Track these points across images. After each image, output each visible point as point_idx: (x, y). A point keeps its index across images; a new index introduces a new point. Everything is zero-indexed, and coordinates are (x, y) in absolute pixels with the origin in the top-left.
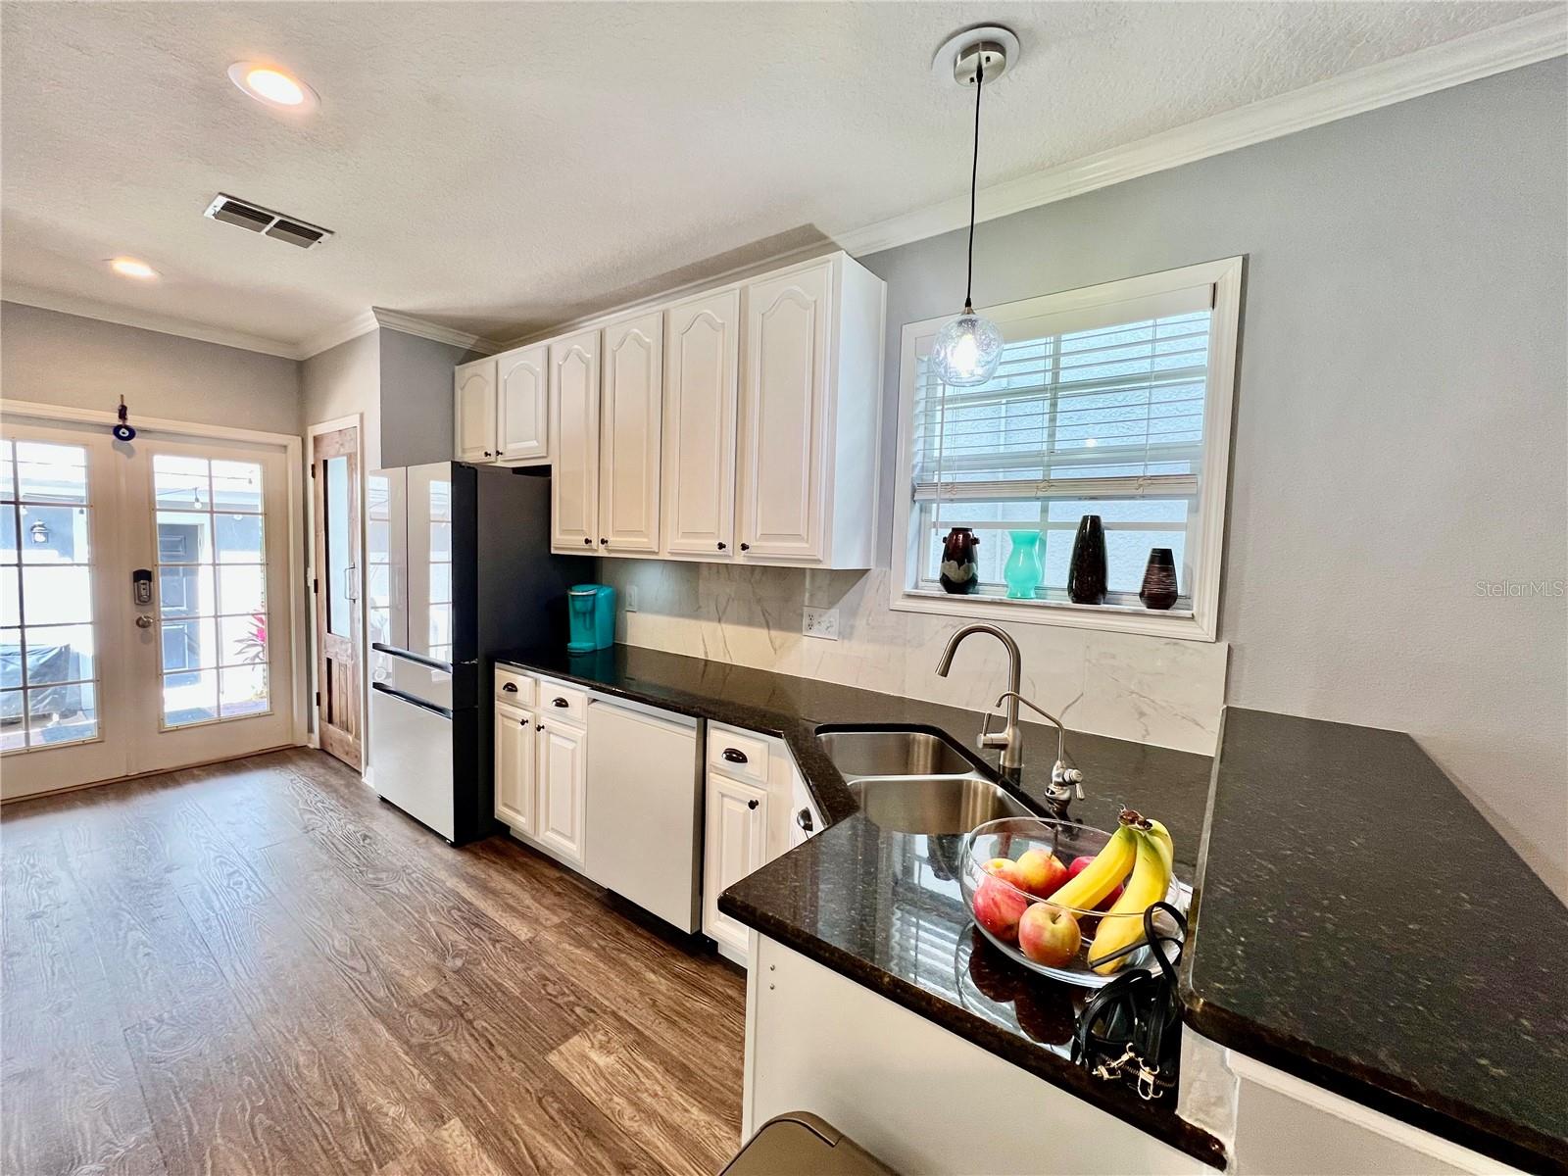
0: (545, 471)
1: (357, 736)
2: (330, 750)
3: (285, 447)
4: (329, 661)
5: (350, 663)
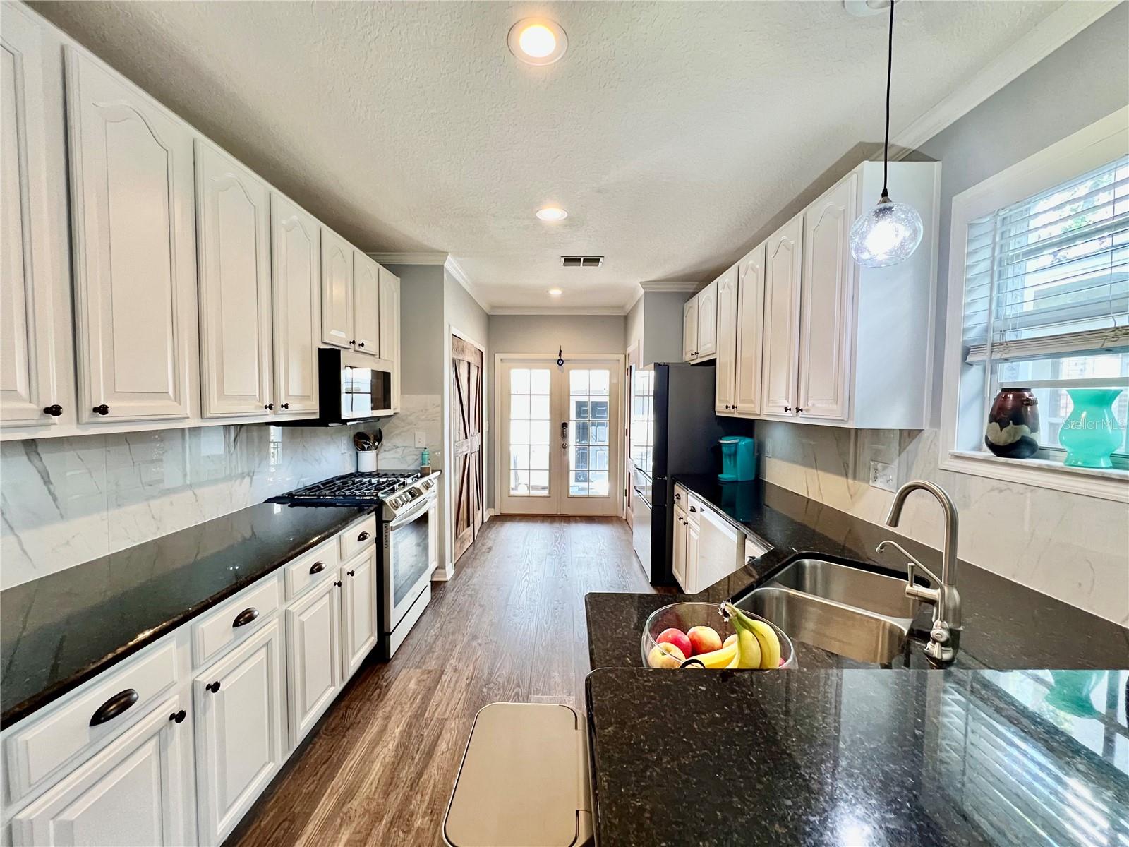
0: (712, 363)
2: (627, 520)
3: (619, 360)
4: (629, 473)
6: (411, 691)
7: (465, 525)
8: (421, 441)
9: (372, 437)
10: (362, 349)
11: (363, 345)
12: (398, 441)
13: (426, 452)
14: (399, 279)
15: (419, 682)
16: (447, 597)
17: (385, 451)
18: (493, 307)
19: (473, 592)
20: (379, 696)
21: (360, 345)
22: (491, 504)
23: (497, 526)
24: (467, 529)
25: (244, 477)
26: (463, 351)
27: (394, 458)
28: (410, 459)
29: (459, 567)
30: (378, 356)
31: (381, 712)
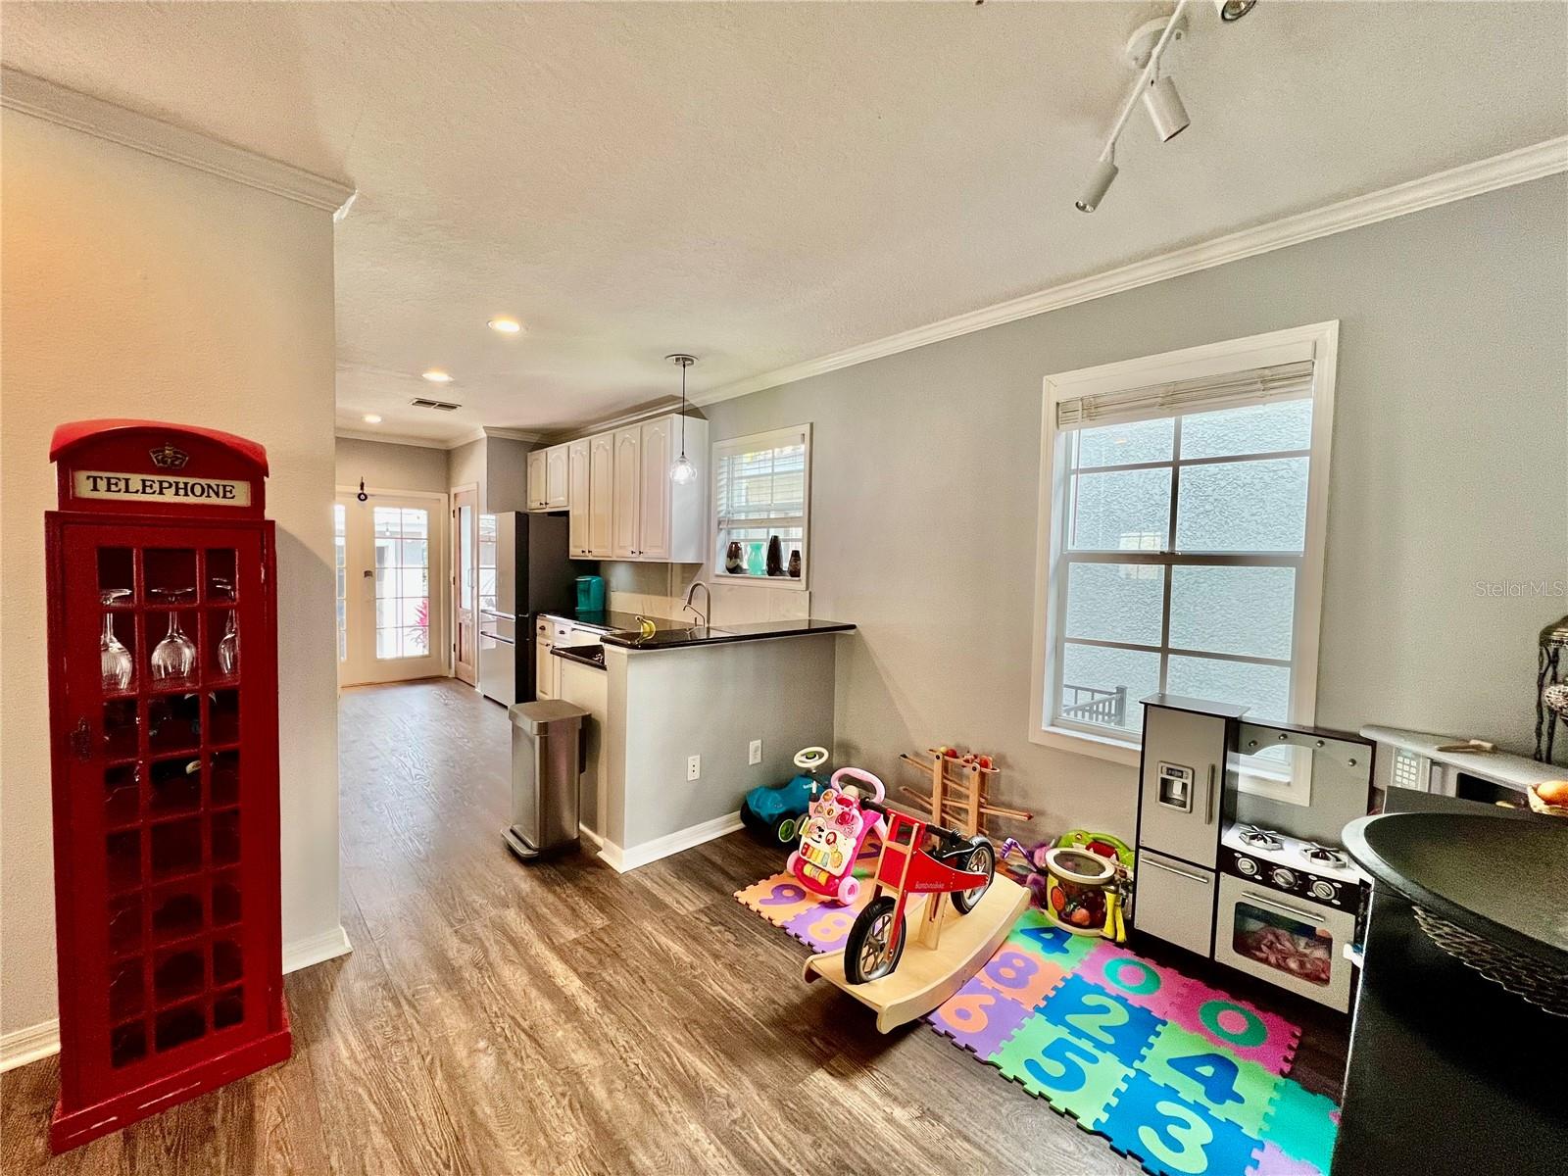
0: (566, 514)
1: (474, 666)
2: (459, 677)
3: (439, 500)
4: (460, 624)
5: (471, 624)
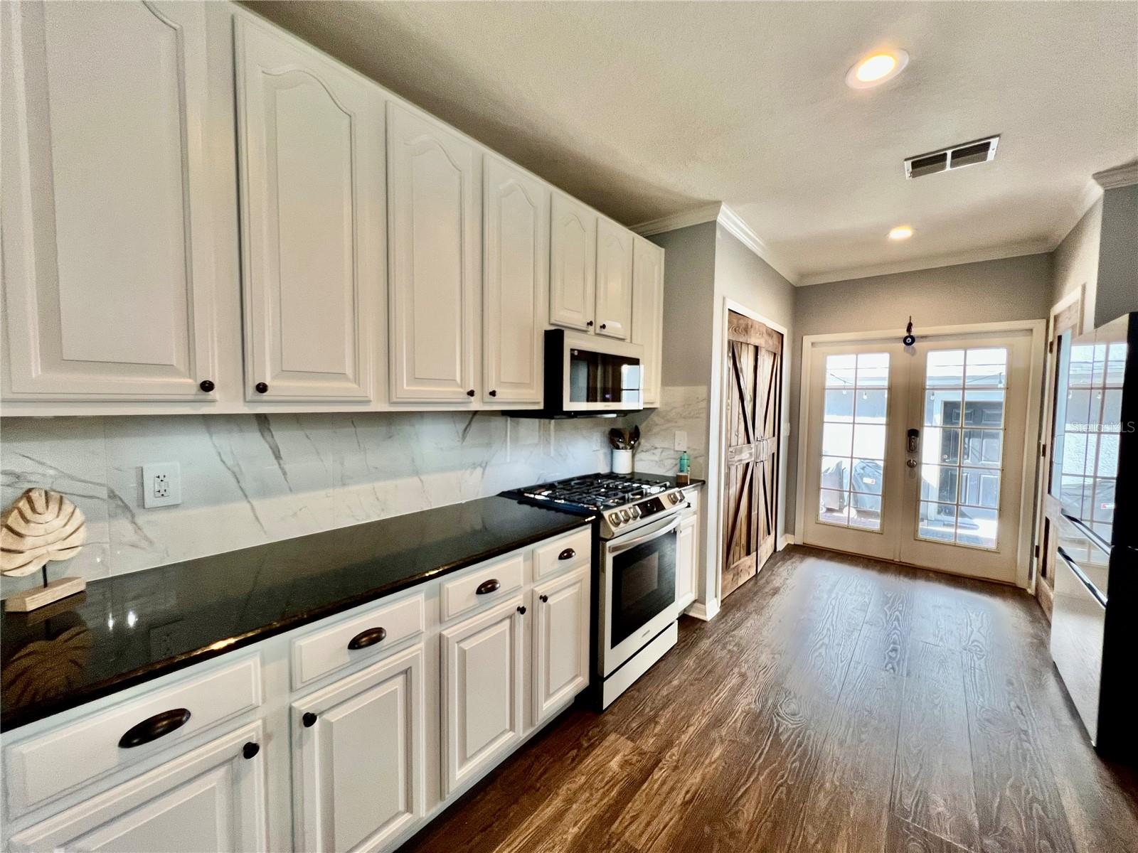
6: (610, 774)
7: (743, 552)
8: (682, 442)
9: (627, 437)
10: (604, 332)
11: (603, 327)
12: (658, 442)
13: (686, 456)
14: (663, 250)
15: (625, 763)
16: (699, 645)
17: (642, 451)
18: (803, 276)
19: (735, 649)
20: (573, 760)
21: (601, 327)
22: (789, 529)
23: (793, 560)
24: (747, 558)
25: (475, 468)
26: (746, 331)
27: (652, 461)
28: (669, 463)
29: (728, 606)
30: (628, 340)
31: (565, 788)
